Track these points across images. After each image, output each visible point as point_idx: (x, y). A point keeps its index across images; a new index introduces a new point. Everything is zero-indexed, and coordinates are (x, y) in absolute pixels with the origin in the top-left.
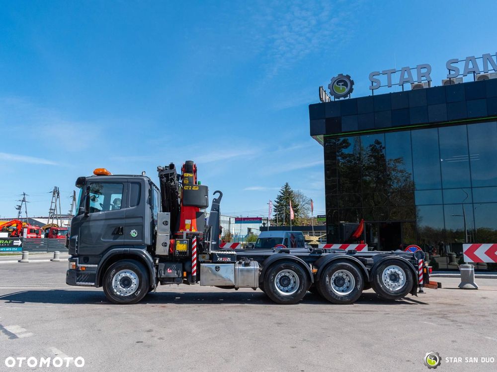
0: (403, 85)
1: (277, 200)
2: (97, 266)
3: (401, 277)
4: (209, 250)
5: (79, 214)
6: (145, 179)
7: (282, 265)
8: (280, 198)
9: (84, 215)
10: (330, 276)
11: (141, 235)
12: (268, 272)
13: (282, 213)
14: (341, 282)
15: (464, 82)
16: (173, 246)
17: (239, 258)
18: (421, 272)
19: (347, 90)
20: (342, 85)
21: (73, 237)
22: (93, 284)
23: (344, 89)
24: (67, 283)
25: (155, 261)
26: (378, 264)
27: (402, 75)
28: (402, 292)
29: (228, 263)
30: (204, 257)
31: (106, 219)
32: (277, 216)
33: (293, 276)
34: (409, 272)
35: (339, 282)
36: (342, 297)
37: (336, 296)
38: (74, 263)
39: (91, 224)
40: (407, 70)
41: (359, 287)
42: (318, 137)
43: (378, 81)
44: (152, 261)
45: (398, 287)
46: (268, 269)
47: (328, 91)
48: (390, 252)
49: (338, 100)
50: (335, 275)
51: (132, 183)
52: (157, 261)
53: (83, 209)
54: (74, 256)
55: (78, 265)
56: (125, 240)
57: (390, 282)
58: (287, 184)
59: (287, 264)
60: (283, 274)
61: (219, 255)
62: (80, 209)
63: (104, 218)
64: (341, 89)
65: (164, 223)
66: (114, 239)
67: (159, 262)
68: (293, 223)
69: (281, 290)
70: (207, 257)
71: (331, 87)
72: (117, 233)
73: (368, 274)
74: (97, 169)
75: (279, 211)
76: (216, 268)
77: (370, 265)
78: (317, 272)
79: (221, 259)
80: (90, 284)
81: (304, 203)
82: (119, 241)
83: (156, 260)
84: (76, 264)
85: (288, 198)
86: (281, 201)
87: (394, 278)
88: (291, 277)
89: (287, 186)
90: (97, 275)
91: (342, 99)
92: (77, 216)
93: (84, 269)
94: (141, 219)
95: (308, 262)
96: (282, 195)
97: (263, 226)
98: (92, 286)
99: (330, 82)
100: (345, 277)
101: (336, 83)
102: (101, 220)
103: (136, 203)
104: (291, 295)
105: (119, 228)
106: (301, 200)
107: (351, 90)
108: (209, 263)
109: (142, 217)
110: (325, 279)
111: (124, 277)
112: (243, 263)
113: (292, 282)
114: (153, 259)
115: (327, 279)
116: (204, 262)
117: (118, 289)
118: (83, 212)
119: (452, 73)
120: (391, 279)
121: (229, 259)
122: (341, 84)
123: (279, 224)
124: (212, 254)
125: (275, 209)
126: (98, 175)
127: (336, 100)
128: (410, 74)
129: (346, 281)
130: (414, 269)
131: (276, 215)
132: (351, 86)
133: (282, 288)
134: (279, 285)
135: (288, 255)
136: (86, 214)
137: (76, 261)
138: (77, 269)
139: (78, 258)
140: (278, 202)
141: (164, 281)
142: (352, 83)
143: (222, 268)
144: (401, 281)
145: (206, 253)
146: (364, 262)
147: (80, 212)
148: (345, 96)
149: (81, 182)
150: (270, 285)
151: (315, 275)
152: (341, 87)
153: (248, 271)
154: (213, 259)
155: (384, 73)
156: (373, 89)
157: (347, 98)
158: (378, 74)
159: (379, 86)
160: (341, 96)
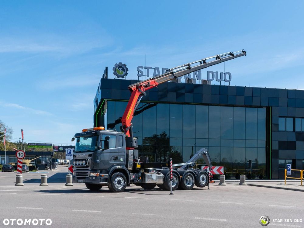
2: (108, 174)
11: (124, 160)
19: (124, 74)
20: (121, 70)
23: (122, 73)
26: (199, 174)
27: (155, 72)
30: (142, 171)
31: (110, 153)
36: (189, 187)
37: (187, 187)
38: (98, 173)
39: (104, 154)
40: (157, 69)
41: (194, 183)
43: (142, 72)
44: (128, 172)
51: (119, 136)
53: (101, 147)
55: (100, 174)
56: (119, 163)
57: (202, 181)
64: (121, 72)
65: (131, 155)
66: (114, 162)
71: (115, 69)
72: (116, 159)
73: (196, 178)
76: (151, 175)
79: (152, 171)
82: (117, 163)
90: (108, 179)
91: (121, 78)
93: (103, 176)
94: (124, 153)
101: (118, 67)
104: (174, 187)
105: (116, 157)
107: (126, 74)
110: (184, 180)
111: (118, 180)
112: (157, 173)
117: (117, 185)
122: (121, 69)
127: (117, 78)
128: (159, 72)
138: (100, 176)
139: (100, 171)
142: (127, 70)
143: (153, 176)
148: (123, 77)
150: (168, 183)
152: (121, 71)
153: (160, 177)
155: (145, 68)
156: (138, 76)
157: (124, 79)
158: (142, 67)
159: (142, 75)
160: (121, 77)
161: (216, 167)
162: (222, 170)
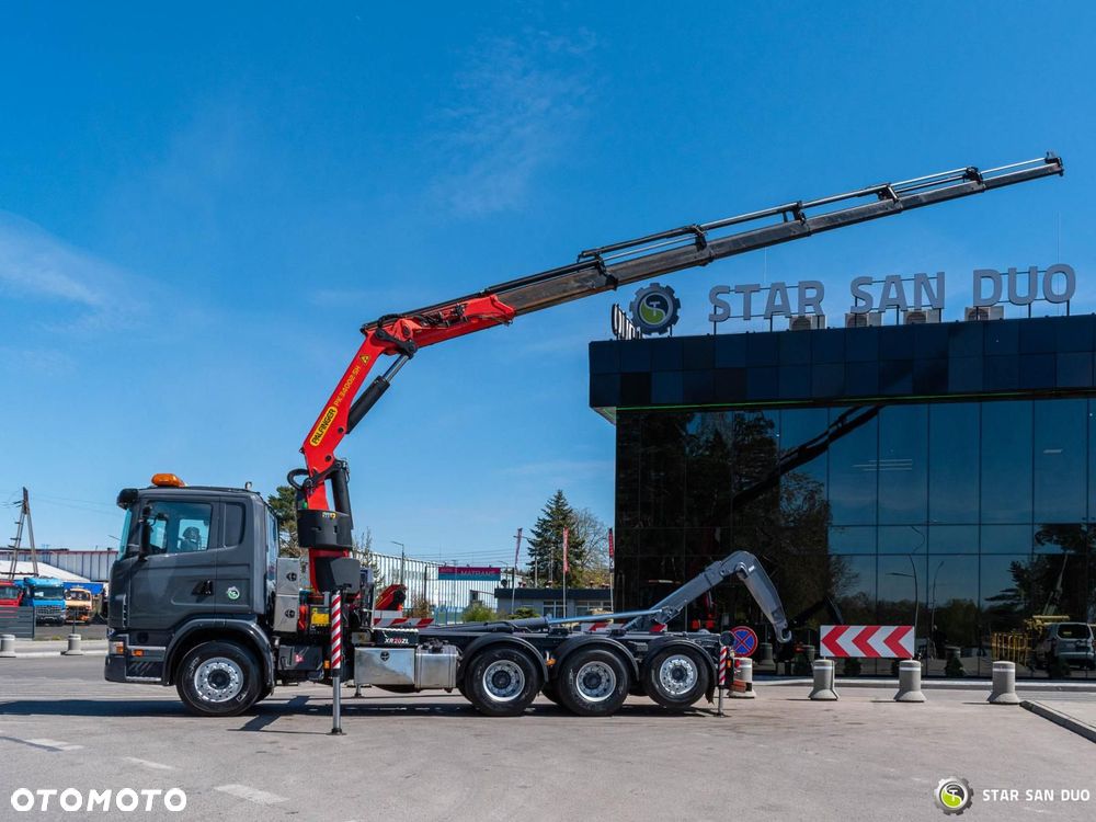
0: (771, 319)
1: (536, 529)
2: (164, 648)
3: (691, 674)
4: (369, 624)
5: (126, 556)
6: (253, 497)
7: (496, 654)
8: (543, 524)
9: (137, 557)
10: (576, 671)
11: (247, 597)
12: (473, 663)
13: (547, 560)
14: (594, 681)
15: (883, 324)
16: (305, 617)
17: (423, 639)
18: (723, 666)
19: (665, 318)
20: (658, 306)
21: (118, 597)
22: (159, 679)
23: (660, 316)
24: (107, 679)
25: (272, 641)
26: (654, 653)
27: (771, 299)
28: (690, 696)
29: (405, 646)
30: (361, 637)
31: (176, 567)
32: (536, 566)
33: (516, 672)
34: (704, 666)
35: (592, 682)
36: (593, 705)
37: (584, 703)
38: (121, 644)
39: (151, 574)
40: (778, 288)
41: (621, 689)
42: (605, 410)
43: (727, 307)
44: (267, 641)
45: (684, 688)
46: (471, 659)
47: (630, 316)
48: (681, 634)
49: (648, 337)
50: (585, 670)
51: (228, 503)
52: (277, 642)
53: (136, 547)
54: (118, 631)
55: (129, 647)
56: (217, 605)
57: (673, 682)
58: (560, 493)
59: (505, 650)
60: (499, 668)
61: (387, 633)
62: (128, 548)
63: (174, 564)
64: (654, 314)
65: (288, 577)
66: (198, 601)
67: (280, 643)
68: (569, 582)
69: (494, 694)
70: (367, 636)
71: (635, 308)
72: (203, 592)
73: (637, 669)
74: (158, 475)
75: (540, 554)
76: (383, 654)
77: (643, 653)
78: (554, 665)
79: (392, 640)
80: (152, 679)
81: (597, 538)
82: (207, 605)
83: (274, 640)
84: (125, 644)
85: (560, 525)
86: (546, 530)
87: (679, 674)
88: (512, 674)
89: (559, 497)
90: (164, 666)
91: (655, 335)
92: (122, 559)
93: (140, 653)
94: (245, 568)
95: (542, 649)
96: (547, 518)
97: (502, 587)
98: (155, 683)
99: (633, 298)
100: (602, 673)
101: (644, 300)
102: (169, 568)
103: (237, 540)
104: (509, 702)
105: (206, 583)
106: (591, 531)
107: (674, 319)
108: (370, 646)
109: (248, 565)
110: (567, 676)
111: (215, 670)
112: (431, 647)
113: (514, 681)
114: (269, 638)
115: (571, 676)
116: (362, 645)
117: (206, 691)
118: (134, 554)
119: (861, 303)
120: (674, 677)
121: (405, 641)
122: (655, 304)
123: (537, 584)
124: (375, 631)
125: (532, 550)
126: (161, 485)
127: (644, 336)
129: (604, 680)
130: (712, 662)
131: (533, 563)
132: (675, 311)
133: (496, 690)
134: (491, 685)
135: (508, 636)
136: (142, 557)
137: (123, 640)
138: (127, 653)
139: (127, 635)
140: (538, 535)
141: (288, 678)
142: (677, 304)
143: (391, 655)
144: (688, 681)
145: (365, 631)
146: (632, 648)
147: (128, 553)
148: (662, 330)
149: (128, 498)
150: (475, 685)
151: (551, 670)
152: (655, 310)
153: (438, 661)
154: (377, 640)
155: (738, 290)
156: (715, 319)
157: (666, 335)
158: (727, 290)
159: (727, 317)
160: (655, 330)
161: (883, 627)
162: (908, 641)
